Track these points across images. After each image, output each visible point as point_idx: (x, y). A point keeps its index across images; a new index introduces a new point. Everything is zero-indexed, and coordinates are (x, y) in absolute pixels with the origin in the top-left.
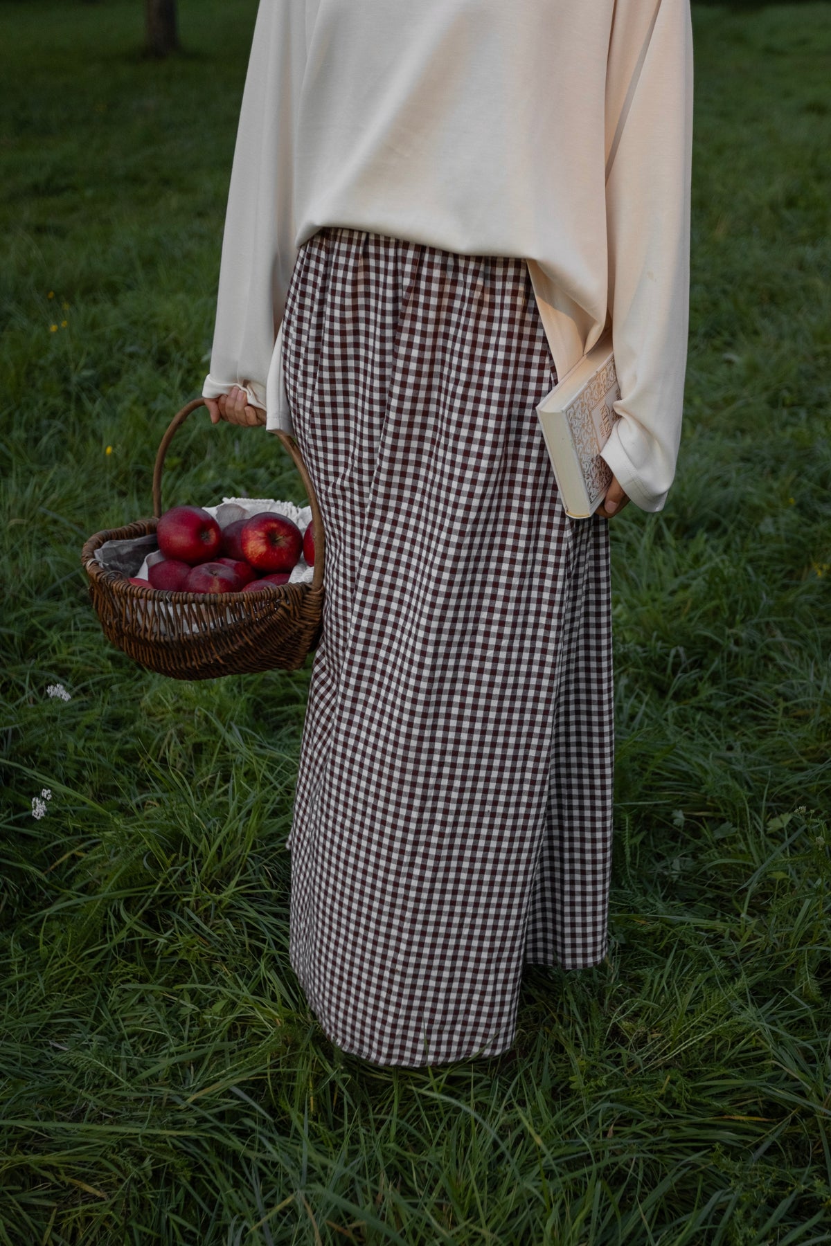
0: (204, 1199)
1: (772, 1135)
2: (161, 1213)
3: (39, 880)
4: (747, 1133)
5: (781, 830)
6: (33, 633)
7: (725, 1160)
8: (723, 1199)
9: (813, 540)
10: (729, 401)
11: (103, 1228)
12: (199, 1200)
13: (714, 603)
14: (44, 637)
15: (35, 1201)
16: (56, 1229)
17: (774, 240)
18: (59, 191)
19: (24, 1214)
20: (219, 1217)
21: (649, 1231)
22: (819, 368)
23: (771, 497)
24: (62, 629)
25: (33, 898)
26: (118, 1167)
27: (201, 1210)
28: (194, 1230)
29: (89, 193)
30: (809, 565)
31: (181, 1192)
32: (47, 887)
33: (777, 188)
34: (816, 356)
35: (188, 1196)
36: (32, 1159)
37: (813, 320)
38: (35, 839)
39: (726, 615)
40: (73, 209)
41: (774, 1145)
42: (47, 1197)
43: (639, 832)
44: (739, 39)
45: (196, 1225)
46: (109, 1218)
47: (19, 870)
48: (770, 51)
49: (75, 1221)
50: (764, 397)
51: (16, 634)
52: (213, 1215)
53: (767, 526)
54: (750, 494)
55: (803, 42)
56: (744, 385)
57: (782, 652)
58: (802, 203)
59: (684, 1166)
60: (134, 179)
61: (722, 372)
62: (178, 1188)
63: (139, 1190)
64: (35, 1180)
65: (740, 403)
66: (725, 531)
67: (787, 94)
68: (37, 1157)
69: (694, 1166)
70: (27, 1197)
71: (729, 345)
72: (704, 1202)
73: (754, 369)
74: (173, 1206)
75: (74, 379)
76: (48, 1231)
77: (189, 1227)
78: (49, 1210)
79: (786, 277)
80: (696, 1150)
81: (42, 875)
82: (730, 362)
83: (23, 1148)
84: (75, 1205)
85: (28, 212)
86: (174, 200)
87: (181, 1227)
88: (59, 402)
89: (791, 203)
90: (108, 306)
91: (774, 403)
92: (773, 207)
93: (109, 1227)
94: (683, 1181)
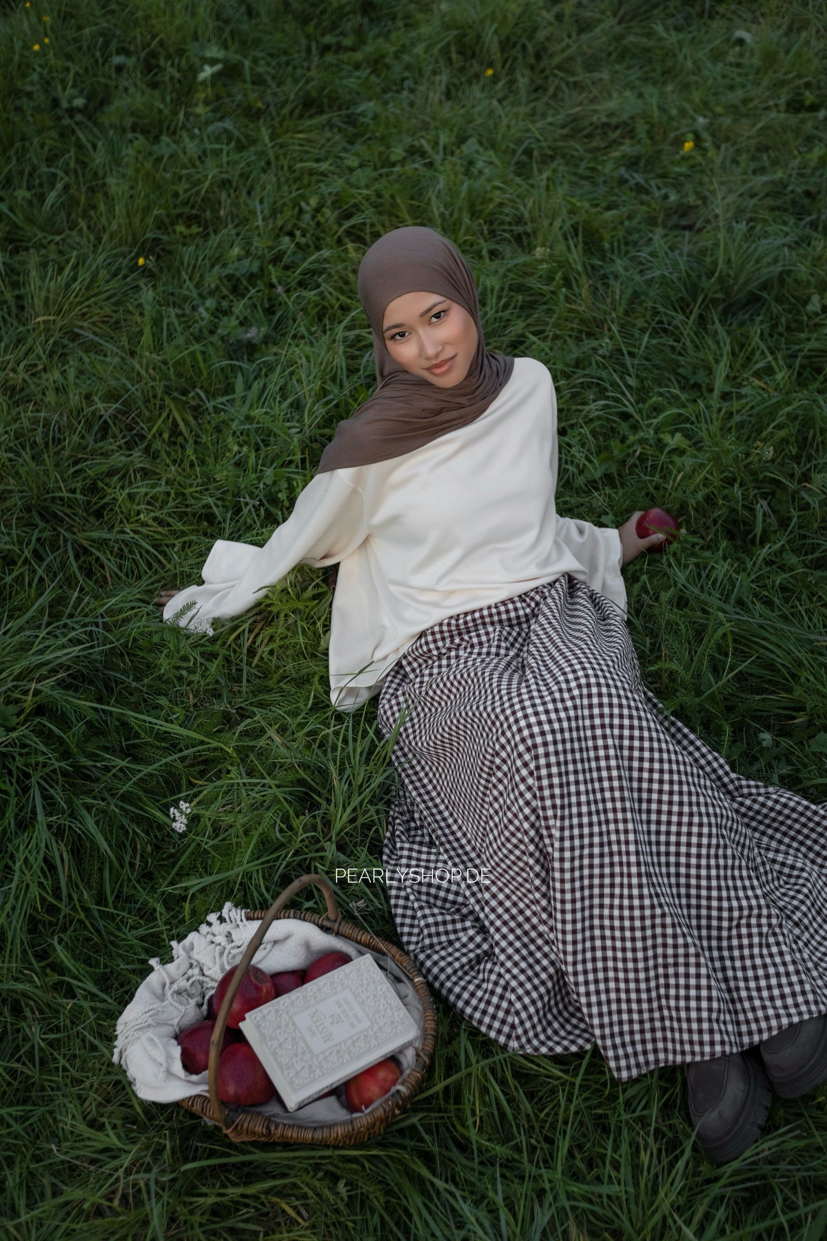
10: (748, 103)
75: (64, 106)
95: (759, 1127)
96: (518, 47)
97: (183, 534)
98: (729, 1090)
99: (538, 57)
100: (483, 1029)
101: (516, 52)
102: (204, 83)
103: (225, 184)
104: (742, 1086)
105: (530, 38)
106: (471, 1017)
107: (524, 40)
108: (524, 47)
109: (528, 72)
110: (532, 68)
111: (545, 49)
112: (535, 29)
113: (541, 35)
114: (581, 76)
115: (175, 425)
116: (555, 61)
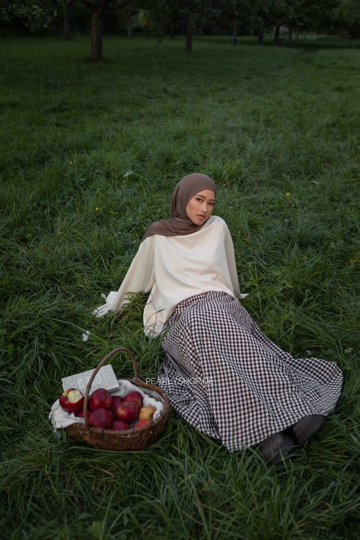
0: (148, 477)
1: (349, 463)
2: (133, 482)
3: (79, 363)
4: (339, 462)
5: (349, 353)
6: (70, 274)
7: (333, 472)
8: (334, 485)
9: (350, 251)
10: (315, 199)
11: (112, 486)
12: (146, 477)
13: (316, 273)
14: (74, 275)
15: (88, 475)
16: (96, 485)
17: (328, 139)
18: (64, 110)
19: (85, 480)
20: (154, 484)
21: (308, 495)
22: (346, 187)
23: (334, 235)
24: (80, 273)
25: (77, 369)
26: (117, 465)
27: (147, 481)
28: (145, 487)
29: (74, 112)
30: (349, 260)
31: (140, 475)
32: (82, 365)
33: (328, 119)
34: (345, 183)
35: (142, 476)
36: (87, 460)
37: (345, 170)
38: (77, 348)
39: (321, 278)
40: (68, 118)
41: (349, 466)
42: (91, 474)
43: (297, 353)
44: (309, 61)
45: (146, 486)
46: (114, 483)
47: (72, 358)
48: (320, 66)
49: (102, 483)
50: (327, 197)
51: (65, 274)
52: (152, 483)
53: (332, 245)
54: (326, 233)
55: (333, 64)
56: (319, 192)
57: (341, 292)
58: (337, 126)
59: (318, 473)
60: (90, 107)
61: (311, 187)
62: (138, 473)
63: (125, 473)
64: (88, 468)
65: (319, 200)
66: (317, 247)
67: (328, 83)
68: (89, 460)
69: (321, 473)
70: (85, 473)
71: (313, 177)
72: (327, 485)
73: (323, 187)
74: (137, 479)
75: (77, 181)
76: (93, 486)
77: (144, 486)
78: (93, 479)
79: (333, 153)
80: (321, 467)
81: (81, 361)
82: (314, 184)
83: (84, 457)
84: (102, 478)
85: (53, 118)
86: (106, 116)
87: (141, 487)
88: (72, 189)
89: (333, 125)
90: (86, 154)
91: (332, 200)
92: (327, 127)
93: (115, 486)
94: (318, 478)
95: (288, 451)
96: (235, 178)
97: (99, 289)
98: (277, 440)
99: (242, 182)
100: (188, 420)
101: (235, 180)
102: (126, 178)
103: (129, 204)
104: (282, 439)
105: (240, 176)
106: (181, 414)
107: (237, 176)
108: (237, 179)
109: (238, 186)
110: (240, 185)
111: (244, 180)
112: (241, 174)
113: (243, 175)
114: (256, 188)
115: (101, 262)
116: (248, 183)
